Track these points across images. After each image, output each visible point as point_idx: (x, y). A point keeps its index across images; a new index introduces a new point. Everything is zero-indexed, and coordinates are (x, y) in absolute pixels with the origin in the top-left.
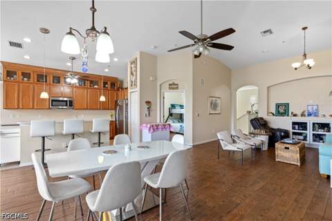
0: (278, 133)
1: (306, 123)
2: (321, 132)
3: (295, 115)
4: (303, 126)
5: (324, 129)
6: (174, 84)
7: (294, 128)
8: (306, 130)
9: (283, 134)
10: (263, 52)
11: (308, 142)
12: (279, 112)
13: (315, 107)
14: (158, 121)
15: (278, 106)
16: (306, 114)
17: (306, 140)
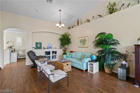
1: (50, 52)
3: (45, 48)
8: (50, 55)
16: (48, 47)
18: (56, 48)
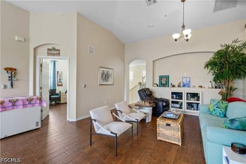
0: (161, 103)
1: (182, 93)
2: (192, 101)
3: (173, 86)
4: (179, 95)
5: (194, 98)
6: (54, 49)
7: (172, 98)
8: (182, 99)
9: (164, 104)
10: (149, 26)
11: (183, 110)
12: (161, 83)
13: (188, 79)
14: (31, 94)
15: (161, 78)
16: (182, 85)
17: (182, 108)
18: (201, 87)
